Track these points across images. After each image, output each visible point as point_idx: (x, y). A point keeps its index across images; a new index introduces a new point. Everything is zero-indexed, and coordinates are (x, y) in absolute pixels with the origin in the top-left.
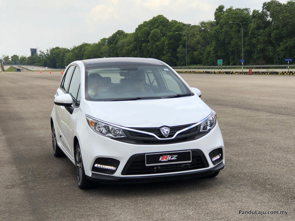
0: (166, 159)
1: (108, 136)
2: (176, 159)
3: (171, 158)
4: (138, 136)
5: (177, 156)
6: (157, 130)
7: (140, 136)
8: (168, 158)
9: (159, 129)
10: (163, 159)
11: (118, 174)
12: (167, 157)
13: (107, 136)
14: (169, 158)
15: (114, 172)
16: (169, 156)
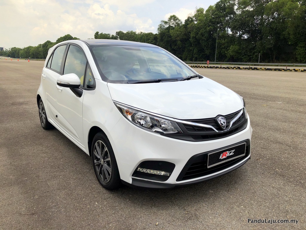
0: (225, 156)
1: (156, 132)
2: (233, 154)
3: (230, 154)
4: (195, 130)
5: (234, 150)
6: (213, 121)
7: (197, 130)
8: (226, 155)
9: (214, 120)
10: (223, 157)
11: (172, 180)
12: (226, 153)
13: (154, 131)
14: (228, 154)
15: (166, 178)
16: (227, 152)
